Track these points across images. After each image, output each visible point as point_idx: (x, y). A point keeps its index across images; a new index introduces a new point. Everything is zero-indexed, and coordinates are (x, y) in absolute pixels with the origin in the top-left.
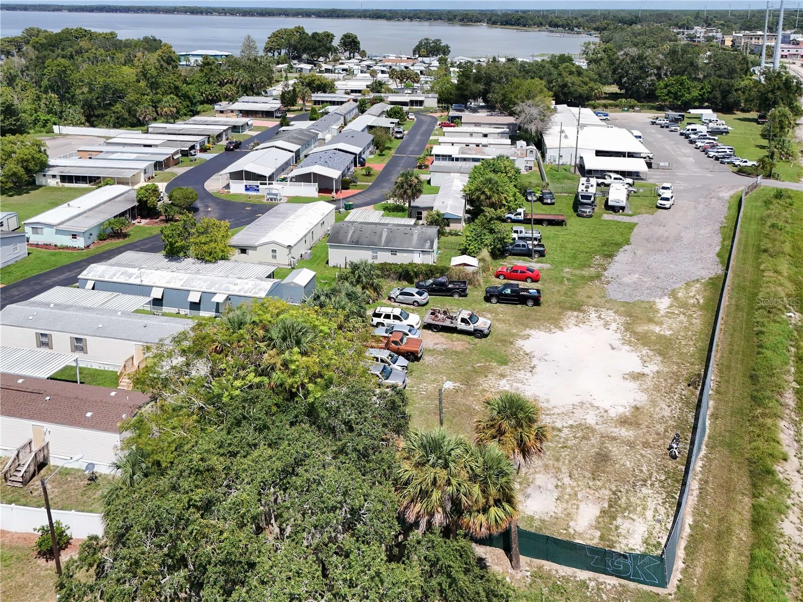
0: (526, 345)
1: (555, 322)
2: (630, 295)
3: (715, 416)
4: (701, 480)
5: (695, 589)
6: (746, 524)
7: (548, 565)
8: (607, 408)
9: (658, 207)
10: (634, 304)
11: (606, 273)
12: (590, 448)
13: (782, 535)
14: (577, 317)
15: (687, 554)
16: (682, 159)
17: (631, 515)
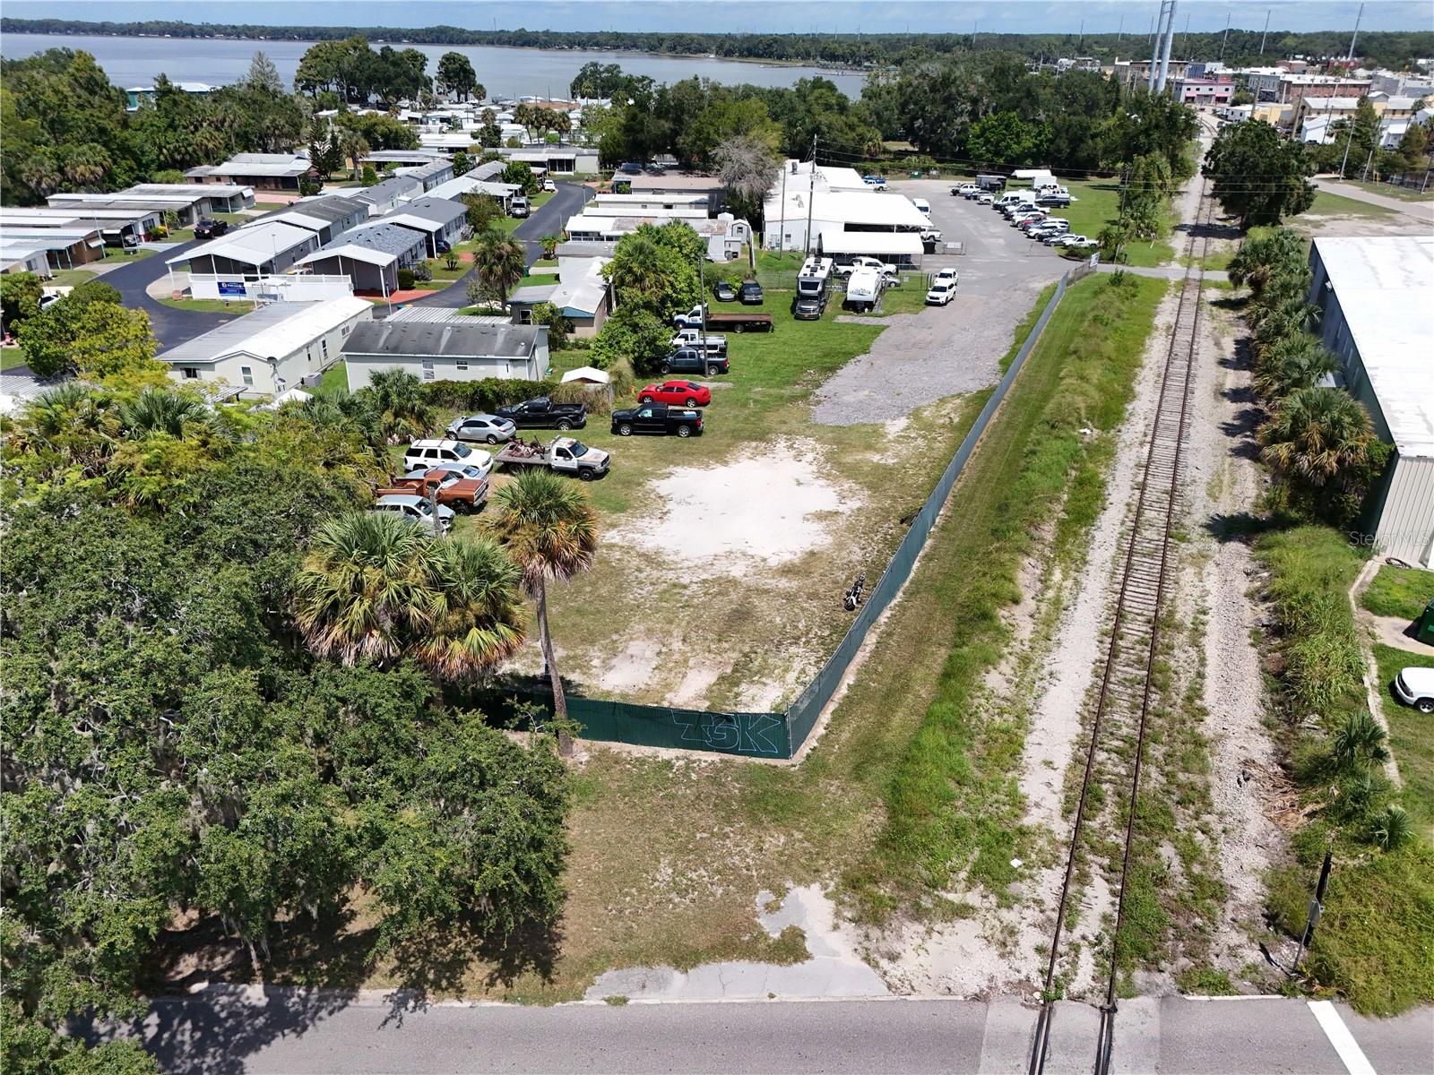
0: (662, 486)
1: (719, 456)
2: (847, 417)
3: (929, 558)
4: (882, 632)
5: (833, 757)
6: (933, 679)
7: (615, 747)
8: (766, 556)
9: (929, 304)
10: (850, 428)
11: (818, 392)
12: (725, 606)
13: (981, 688)
14: (756, 448)
15: (834, 719)
16: (986, 241)
17: (764, 679)
